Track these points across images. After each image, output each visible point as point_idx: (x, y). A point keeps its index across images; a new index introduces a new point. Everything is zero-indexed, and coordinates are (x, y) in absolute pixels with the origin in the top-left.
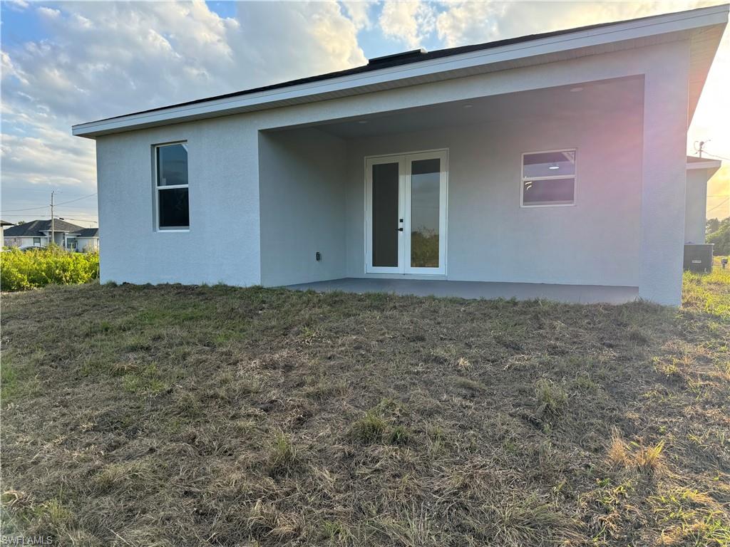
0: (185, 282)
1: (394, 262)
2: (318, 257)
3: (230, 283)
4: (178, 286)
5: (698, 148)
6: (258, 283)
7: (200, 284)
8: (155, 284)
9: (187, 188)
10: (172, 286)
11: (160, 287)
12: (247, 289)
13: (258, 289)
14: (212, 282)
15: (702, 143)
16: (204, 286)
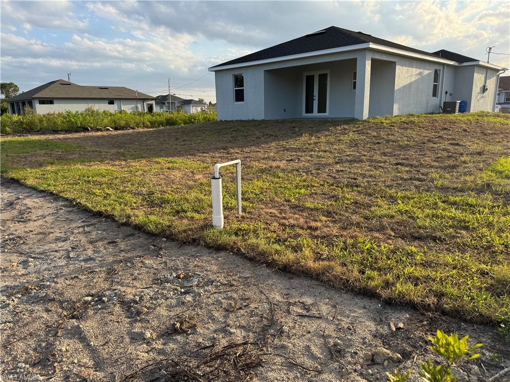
0: (243, 119)
1: (312, 112)
2: (285, 110)
3: (255, 119)
4: (241, 120)
5: (488, 50)
6: (264, 119)
7: (247, 119)
8: (234, 120)
9: (243, 89)
10: (240, 121)
11: (236, 121)
12: (261, 120)
13: (263, 120)
14: (251, 118)
15: (490, 48)
16: (249, 120)
